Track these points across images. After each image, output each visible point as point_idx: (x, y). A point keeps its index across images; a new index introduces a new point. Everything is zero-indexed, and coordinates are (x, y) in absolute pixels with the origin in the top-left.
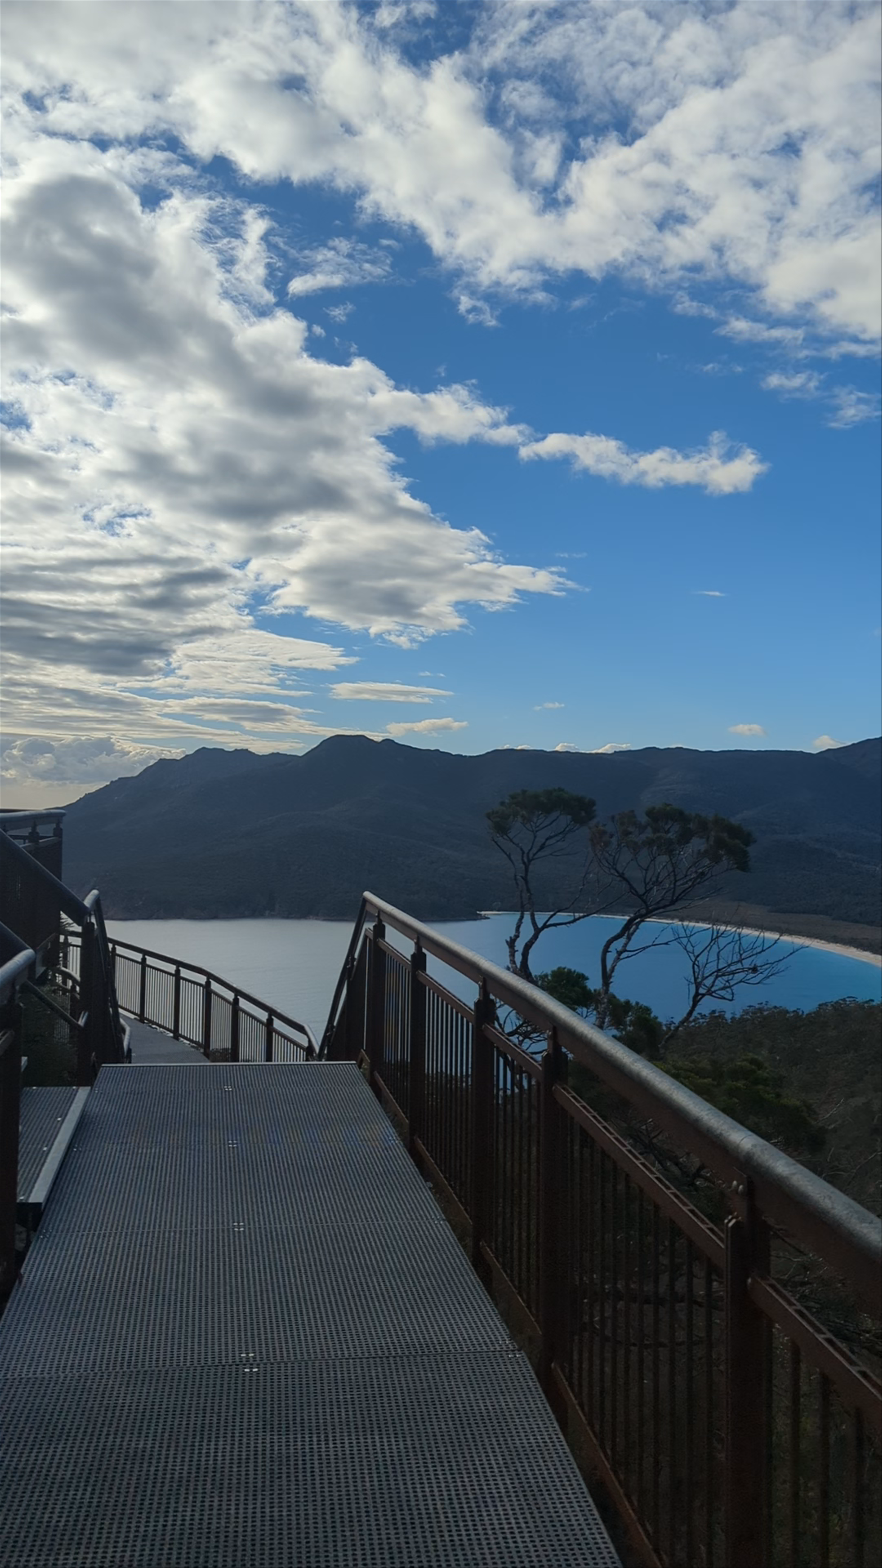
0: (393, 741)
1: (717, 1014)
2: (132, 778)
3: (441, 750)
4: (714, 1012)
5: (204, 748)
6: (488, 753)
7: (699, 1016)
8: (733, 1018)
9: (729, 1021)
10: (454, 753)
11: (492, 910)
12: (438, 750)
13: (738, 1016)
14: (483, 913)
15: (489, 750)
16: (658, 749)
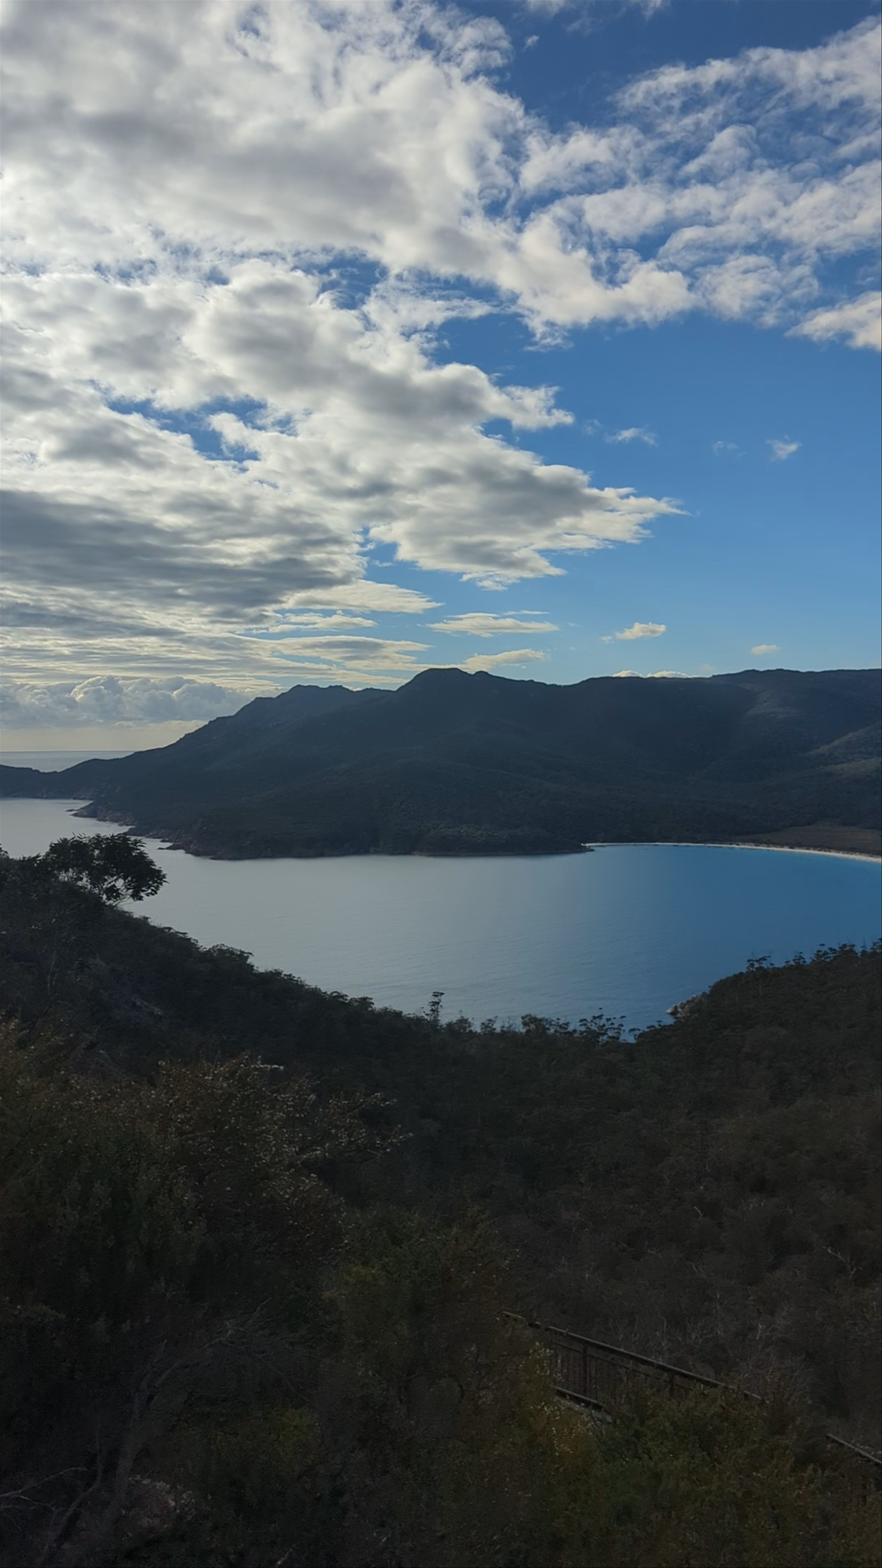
0: (486, 673)
1: (848, 948)
2: (230, 717)
3: (536, 680)
4: (845, 945)
5: (299, 686)
6: (583, 682)
7: (828, 951)
8: (864, 952)
9: (859, 955)
10: (548, 683)
11: (596, 842)
12: (532, 681)
13: (869, 950)
14: (587, 845)
15: (585, 679)
16: (758, 672)
